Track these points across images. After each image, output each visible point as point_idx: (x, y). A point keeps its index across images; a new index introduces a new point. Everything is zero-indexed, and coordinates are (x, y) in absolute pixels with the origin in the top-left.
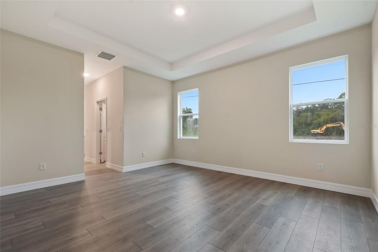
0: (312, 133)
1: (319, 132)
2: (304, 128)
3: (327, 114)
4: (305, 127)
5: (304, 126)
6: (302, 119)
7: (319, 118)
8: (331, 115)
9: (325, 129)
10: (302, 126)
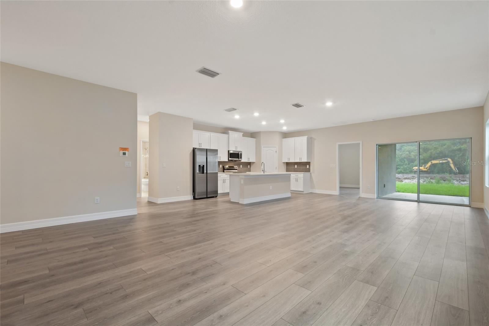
0: (415, 171)
1: (422, 169)
2: (406, 165)
3: (435, 148)
4: (408, 164)
5: (406, 162)
6: (405, 153)
7: (425, 153)
8: (439, 150)
9: (430, 166)
10: (405, 161)
